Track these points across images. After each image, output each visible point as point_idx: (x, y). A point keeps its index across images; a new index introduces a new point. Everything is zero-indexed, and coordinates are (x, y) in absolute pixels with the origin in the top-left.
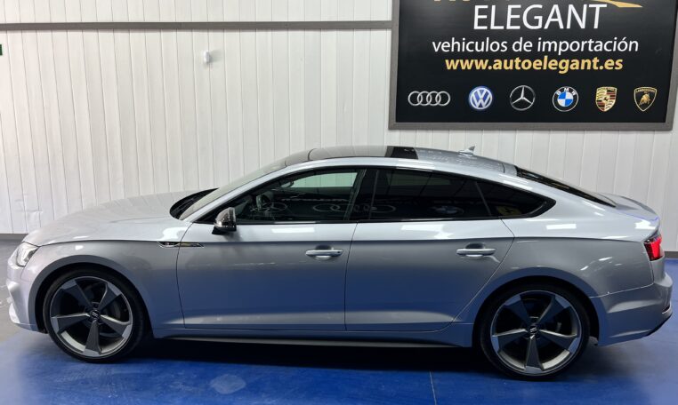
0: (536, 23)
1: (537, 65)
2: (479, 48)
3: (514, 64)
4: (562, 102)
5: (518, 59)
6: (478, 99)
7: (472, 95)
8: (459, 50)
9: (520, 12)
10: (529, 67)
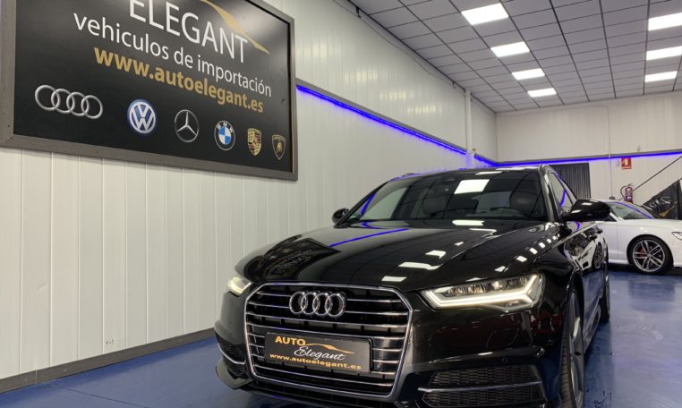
0: (193, 35)
1: (198, 87)
2: (138, 45)
3: (177, 79)
4: (222, 139)
5: (180, 73)
6: (139, 119)
7: (132, 110)
8: (112, 39)
9: (178, 15)
10: (190, 89)
